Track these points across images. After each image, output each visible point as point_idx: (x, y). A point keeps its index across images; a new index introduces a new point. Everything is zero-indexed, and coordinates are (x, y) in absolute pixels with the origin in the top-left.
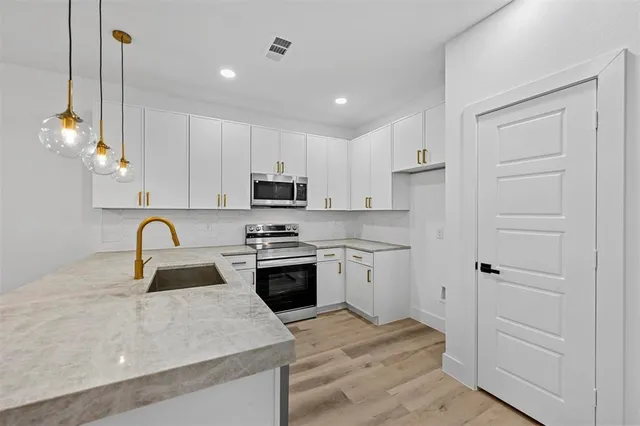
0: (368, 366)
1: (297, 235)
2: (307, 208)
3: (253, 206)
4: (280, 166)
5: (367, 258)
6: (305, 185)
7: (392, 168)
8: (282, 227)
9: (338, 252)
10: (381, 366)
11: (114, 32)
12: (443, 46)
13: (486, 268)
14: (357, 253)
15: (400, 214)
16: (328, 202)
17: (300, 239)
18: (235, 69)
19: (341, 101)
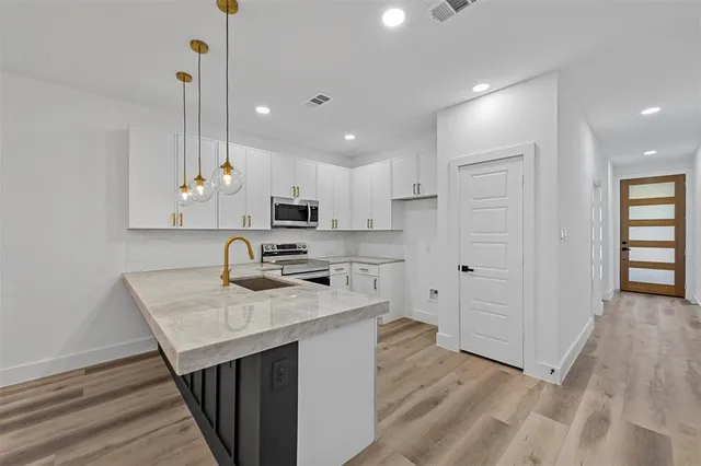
0: (385, 349)
1: (306, 253)
2: (318, 229)
3: (272, 227)
4: (296, 190)
5: (373, 270)
6: (317, 208)
7: (392, 195)
8: (294, 246)
9: (346, 266)
10: (394, 348)
11: (178, 74)
12: (436, 113)
13: (465, 269)
14: (363, 266)
15: (395, 233)
16: (335, 222)
17: (309, 256)
18: (269, 106)
19: (349, 137)
